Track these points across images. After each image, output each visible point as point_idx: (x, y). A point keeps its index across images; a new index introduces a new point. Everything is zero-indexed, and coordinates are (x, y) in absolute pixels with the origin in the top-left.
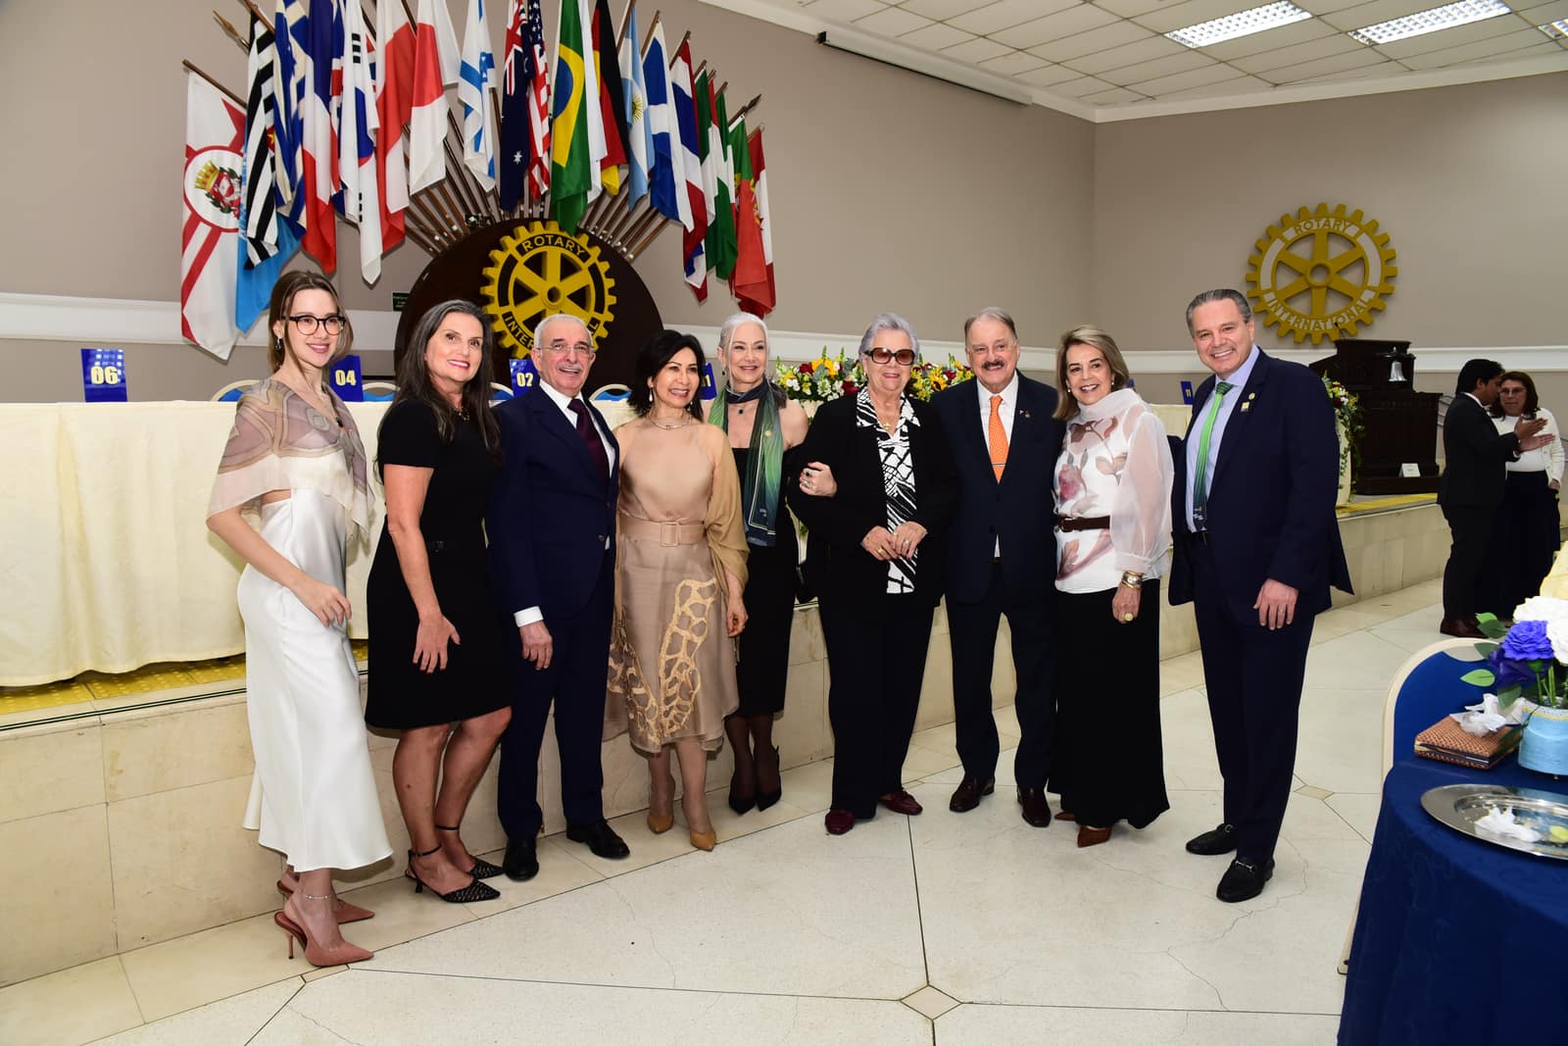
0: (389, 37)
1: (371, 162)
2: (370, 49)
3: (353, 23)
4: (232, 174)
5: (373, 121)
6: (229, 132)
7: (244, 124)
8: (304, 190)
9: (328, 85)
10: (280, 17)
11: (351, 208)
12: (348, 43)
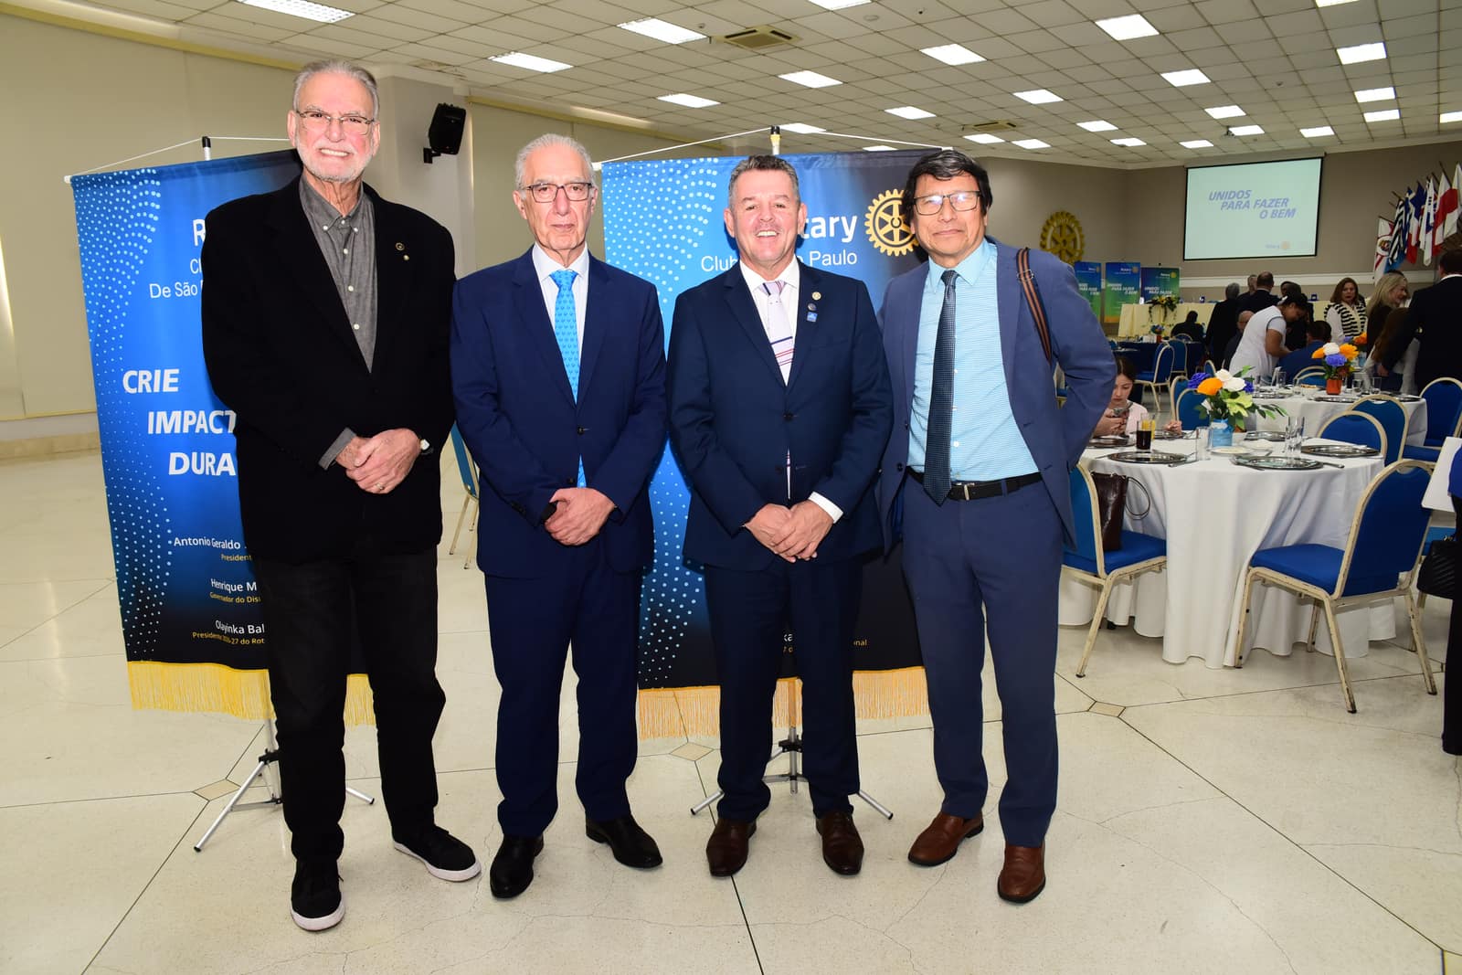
0: (1443, 194)
1: (1431, 232)
2: (1435, 198)
3: (1431, 193)
4: (1388, 242)
5: (1432, 221)
6: (1389, 230)
7: (1393, 229)
8: (1407, 243)
9: (1419, 214)
10: (1407, 199)
11: (1421, 247)
12: (1428, 200)
